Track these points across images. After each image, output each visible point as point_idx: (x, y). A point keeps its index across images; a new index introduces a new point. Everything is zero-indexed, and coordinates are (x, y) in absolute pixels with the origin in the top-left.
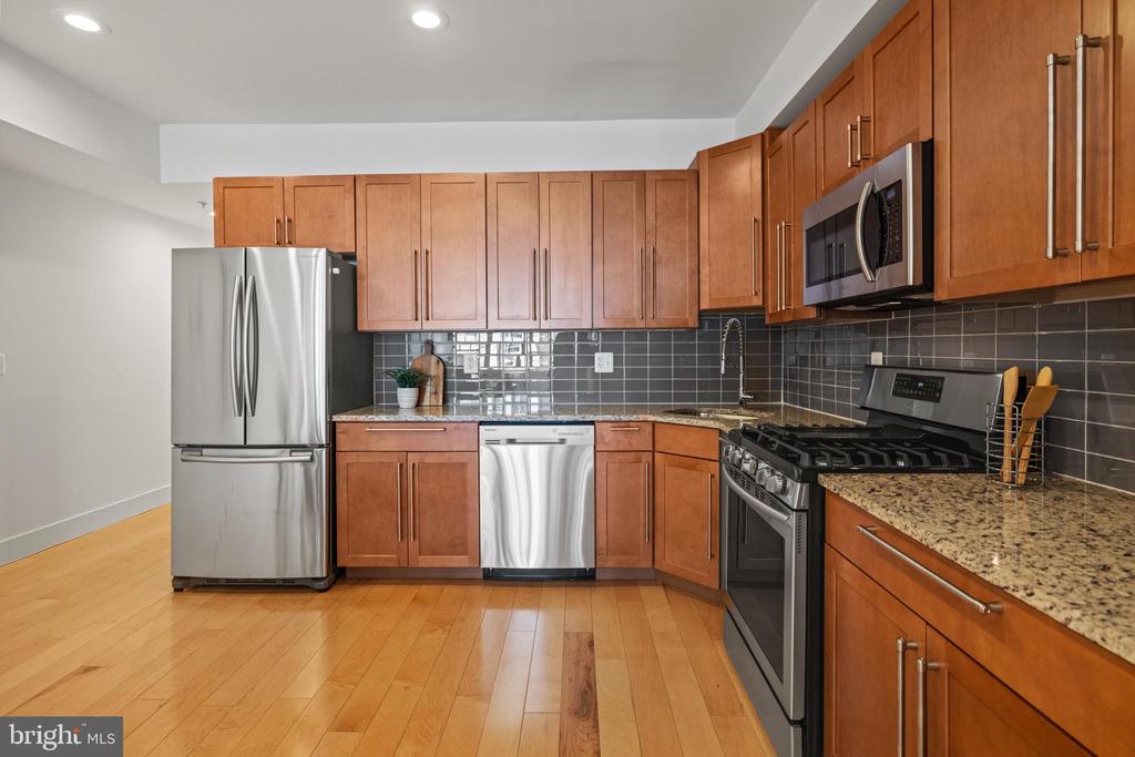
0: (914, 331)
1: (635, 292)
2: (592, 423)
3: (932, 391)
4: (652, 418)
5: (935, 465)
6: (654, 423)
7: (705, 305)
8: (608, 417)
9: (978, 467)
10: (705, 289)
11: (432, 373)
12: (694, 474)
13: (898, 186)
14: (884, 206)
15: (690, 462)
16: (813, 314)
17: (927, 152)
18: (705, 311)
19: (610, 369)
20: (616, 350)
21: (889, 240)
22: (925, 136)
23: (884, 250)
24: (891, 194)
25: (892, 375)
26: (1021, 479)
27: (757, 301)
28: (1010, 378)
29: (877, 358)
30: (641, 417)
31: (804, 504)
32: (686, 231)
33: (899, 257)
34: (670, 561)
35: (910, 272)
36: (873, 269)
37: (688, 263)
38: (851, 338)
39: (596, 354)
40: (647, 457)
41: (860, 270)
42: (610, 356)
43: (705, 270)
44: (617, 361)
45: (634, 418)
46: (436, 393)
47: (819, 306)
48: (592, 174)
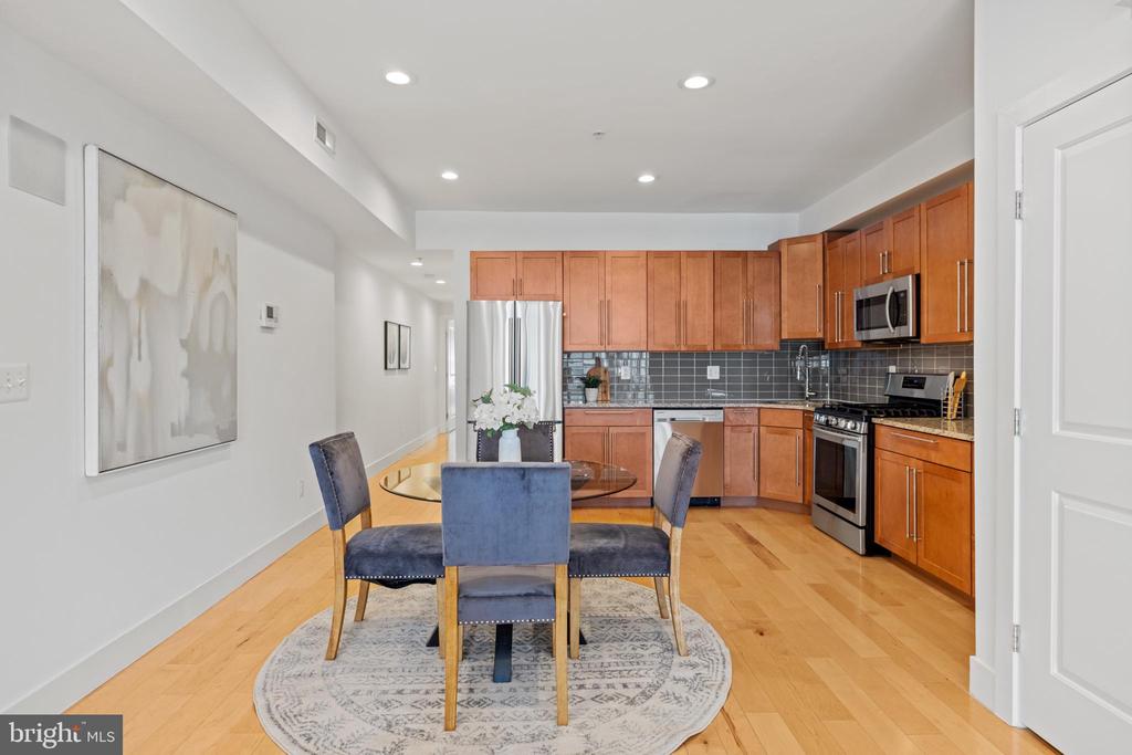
0: (913, 355)
1: (741, 327)
2: (721, 408)
3: (920, 384)
4: (758, 405)
5: (921, 415)
6: (759, 409)
7: (785, 336)
8: (731, 405)
9: (939, 415)
10: (784, 326)
11: (602, 378)
12: (787, 437)
13: (905, 292)
14: (898, 300)
15: (784, 431)
16: (859, 345)
17: (918, 279)
18: (786, 340)
19: (717, 377)
20: (721, 364)
21: (901, 315)
22: (917, 272)
23: (899, 320)
24: (902, 295)
25: (902, 377)
26: (954, 417)
27: (820, 335)
28: (951, 377)
29: (892, 369)
30: (752, 405)
31: (866, 432)
32: (773, 289)
33: (906, 324)
34: (770, 490)
35: (910, 331)
36: (894, 327)
37: (774, 309)
38: (877, 358)
39: (709, 368)
40: (755, 430)
41: (887, 327)
42: (717, 368)
43: (784, 315)
44: (722, 372)
45: (747, 405)
46: (605, 392)
47: (863, 342)
48: (714, 252)
